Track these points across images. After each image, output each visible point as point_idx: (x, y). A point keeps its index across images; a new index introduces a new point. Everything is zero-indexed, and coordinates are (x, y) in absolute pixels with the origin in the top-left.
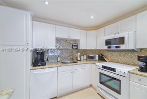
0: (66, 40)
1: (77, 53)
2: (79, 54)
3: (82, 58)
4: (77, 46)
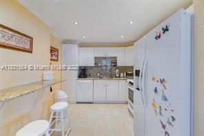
1: (116, 69)
3: (122, 75)
4: (116, 63)
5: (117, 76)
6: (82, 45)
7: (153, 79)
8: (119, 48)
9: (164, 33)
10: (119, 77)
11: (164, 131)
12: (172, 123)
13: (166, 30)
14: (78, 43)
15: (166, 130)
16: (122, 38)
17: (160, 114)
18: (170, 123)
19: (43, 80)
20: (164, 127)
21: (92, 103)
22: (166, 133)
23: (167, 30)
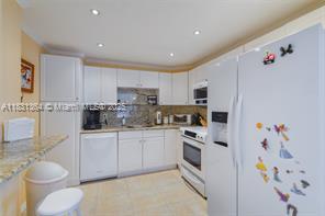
0: (136, 90)
1: (156, 111)
2: (159, 113)
3: (166, 121)
4: (156, 99)
5: (159, 121)
6: (89, 61)
7: (259, 126)
8: (162, 74)
9: (283, 55)
10: (162, 124)
11: (285, 204)
12: (303, 190)
13: (287, 51)
14: (83, 55)
15: (289, 202)
16: (172, 57)
17: (276, 179)
18: (298, 192)
19: (4, 142)
20: (284, 198)
21: (115, 178)
22: (289, 207)
23: (290, 51)
